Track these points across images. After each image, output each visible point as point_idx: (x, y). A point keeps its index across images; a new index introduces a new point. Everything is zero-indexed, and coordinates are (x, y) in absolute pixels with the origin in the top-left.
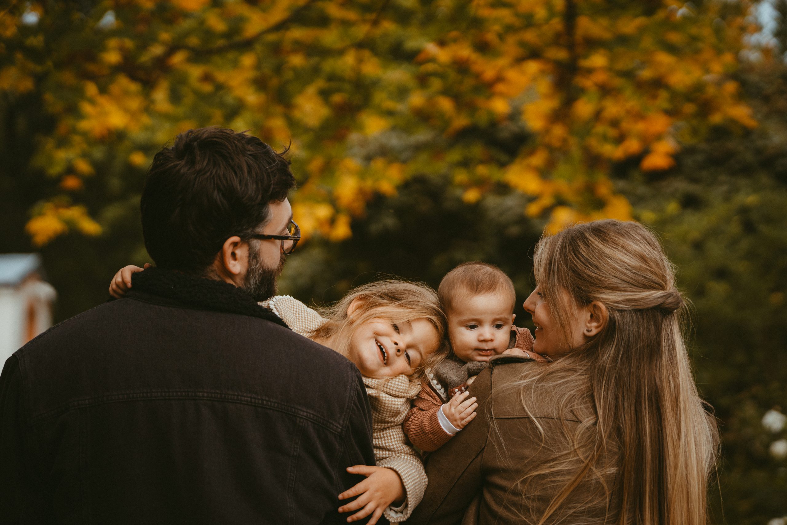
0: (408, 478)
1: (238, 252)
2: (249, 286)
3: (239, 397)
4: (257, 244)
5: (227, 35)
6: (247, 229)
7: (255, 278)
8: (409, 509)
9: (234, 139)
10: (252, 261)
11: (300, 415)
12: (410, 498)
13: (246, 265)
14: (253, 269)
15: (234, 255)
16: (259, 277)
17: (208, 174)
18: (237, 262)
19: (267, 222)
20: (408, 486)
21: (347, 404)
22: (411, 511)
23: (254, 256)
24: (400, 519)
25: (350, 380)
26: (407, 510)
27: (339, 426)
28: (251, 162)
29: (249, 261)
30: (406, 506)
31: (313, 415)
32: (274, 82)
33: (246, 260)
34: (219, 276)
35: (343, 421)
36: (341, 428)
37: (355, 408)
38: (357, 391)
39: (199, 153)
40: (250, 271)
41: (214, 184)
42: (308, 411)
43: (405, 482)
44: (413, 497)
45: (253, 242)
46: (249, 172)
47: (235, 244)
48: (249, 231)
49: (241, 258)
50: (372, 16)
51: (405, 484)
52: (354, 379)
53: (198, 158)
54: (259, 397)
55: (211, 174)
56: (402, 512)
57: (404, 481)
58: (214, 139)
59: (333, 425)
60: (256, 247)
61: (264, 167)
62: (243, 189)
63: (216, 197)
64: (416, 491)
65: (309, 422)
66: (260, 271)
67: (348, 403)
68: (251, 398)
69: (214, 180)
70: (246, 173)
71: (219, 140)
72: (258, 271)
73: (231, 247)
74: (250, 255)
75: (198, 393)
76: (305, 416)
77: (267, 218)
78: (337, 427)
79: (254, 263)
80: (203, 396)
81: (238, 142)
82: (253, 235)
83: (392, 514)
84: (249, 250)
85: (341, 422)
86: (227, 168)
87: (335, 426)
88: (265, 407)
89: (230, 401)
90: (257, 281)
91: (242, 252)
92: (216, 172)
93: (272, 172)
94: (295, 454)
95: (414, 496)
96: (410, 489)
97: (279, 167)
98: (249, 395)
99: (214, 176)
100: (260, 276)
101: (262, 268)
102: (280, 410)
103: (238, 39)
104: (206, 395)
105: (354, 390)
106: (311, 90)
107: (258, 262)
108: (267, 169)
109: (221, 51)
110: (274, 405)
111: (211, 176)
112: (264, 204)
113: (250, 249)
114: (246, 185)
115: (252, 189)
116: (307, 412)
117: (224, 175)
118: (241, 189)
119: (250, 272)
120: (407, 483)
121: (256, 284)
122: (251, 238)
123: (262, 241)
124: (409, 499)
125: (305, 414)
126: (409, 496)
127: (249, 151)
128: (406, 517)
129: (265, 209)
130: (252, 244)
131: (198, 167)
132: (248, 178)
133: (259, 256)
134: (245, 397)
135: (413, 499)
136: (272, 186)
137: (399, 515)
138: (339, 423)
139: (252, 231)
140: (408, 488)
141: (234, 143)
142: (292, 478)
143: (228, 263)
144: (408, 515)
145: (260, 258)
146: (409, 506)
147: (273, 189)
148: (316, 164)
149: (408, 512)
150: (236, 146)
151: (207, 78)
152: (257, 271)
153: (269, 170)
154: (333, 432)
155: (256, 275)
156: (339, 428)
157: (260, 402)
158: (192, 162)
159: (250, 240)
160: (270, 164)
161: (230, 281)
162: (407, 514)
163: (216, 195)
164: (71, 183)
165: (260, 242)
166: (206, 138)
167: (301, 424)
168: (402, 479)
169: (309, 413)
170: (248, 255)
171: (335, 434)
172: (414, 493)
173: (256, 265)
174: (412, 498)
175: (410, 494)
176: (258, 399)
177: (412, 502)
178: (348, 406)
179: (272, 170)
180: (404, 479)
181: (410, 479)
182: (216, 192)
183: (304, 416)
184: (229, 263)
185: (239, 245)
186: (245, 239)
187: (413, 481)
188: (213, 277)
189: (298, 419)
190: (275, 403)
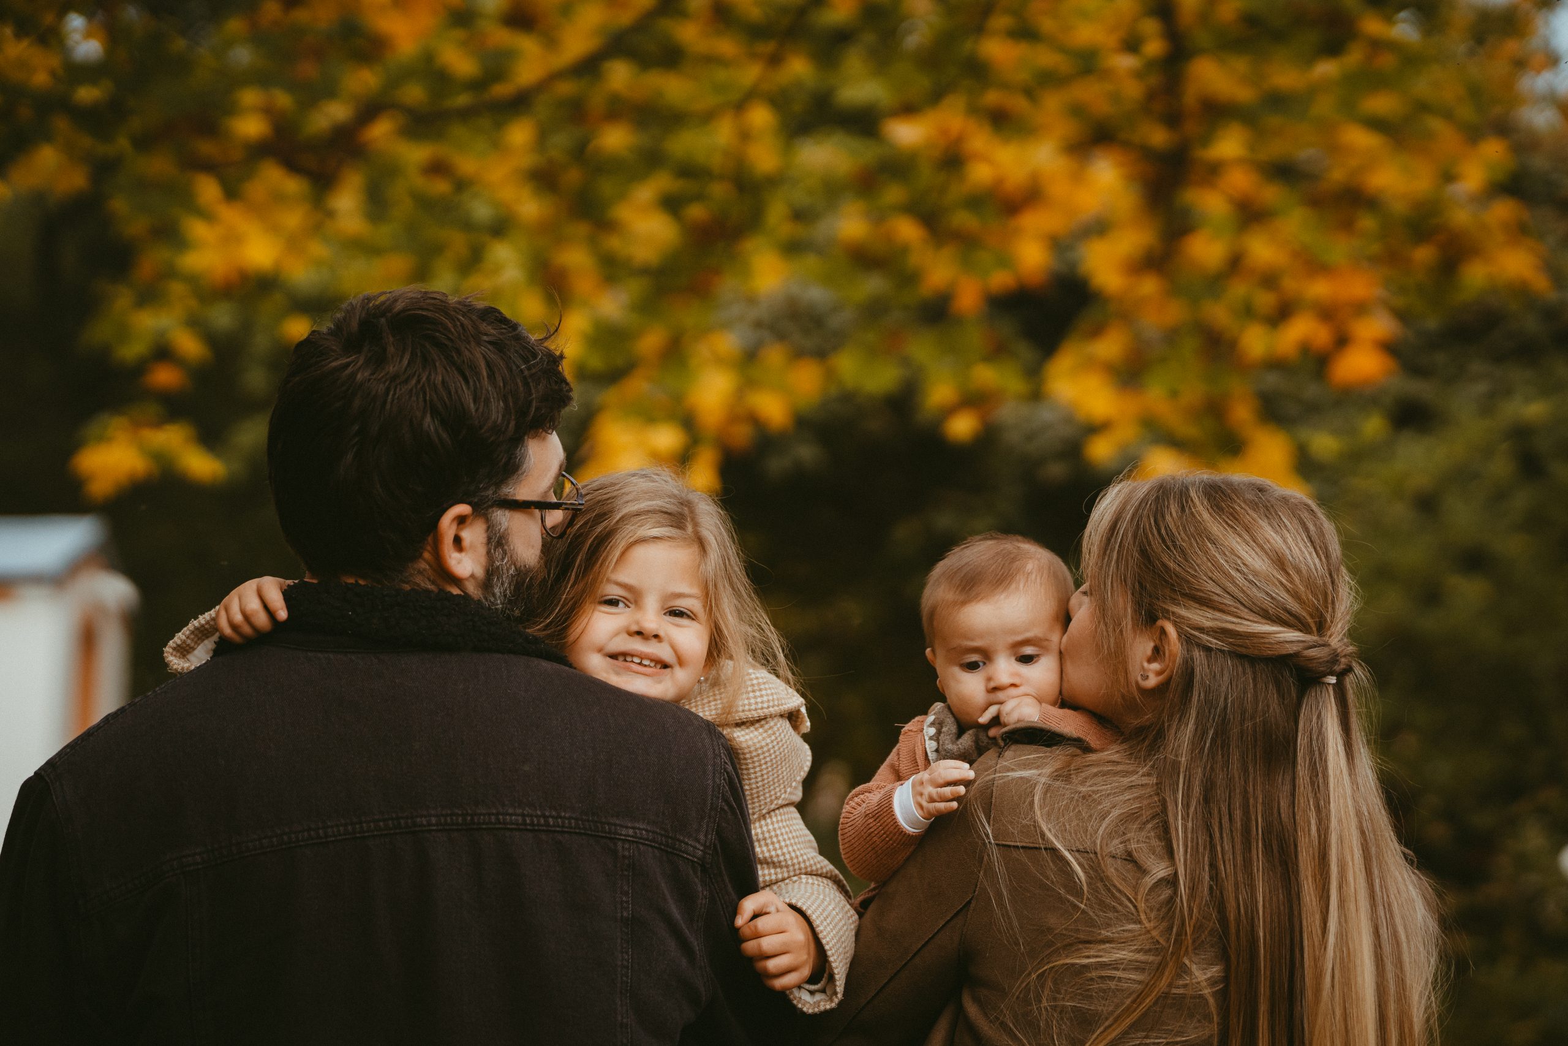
0: (825, 923)
1: (467, 535)
2: (492, 599)
3: (501, 817)
4: (504, 518)
5: (478, 85)
6: (486, 489)
7: (502, 584)
8: (838, 983)
9: (456, 311)
10: (495, 553)
11: (621, 835)
12: (835, 961)
13: (483, 560)
14: (498, 567)
15: (458, 541)
16: (510, 584)
17: (414, 381)
18: (463, 554)
19: (523, 474)
20: (828, 939)
21: (709, 802)
22: (843, 986)
23: (498, 542)
24: (825, 1005)
25: (710, 754)
26: (835, 986)
27: (698, 846)
28: (492, 356)
29: (488, 553)
30: (831, 978)
31: (646, 830)
32: (573, 177)
33: (482, 550)
34: (433, 582)
35: (706, 836)
36: (702, 848)
37: (726, 808)
38: (728, 773)
39: (391, 339)
40: (491, 572)
41: (425, 401)
42: (637, 825)
43: (821, 932)
44: (841, 957)
45: (495, 514)
46: (491, 376)
47: (461, 520)
48: (490, 492)
49: (472, 546)
50: (768, 47)
51: (821, 936)
52: (717, 752)
53: (391, 349)
54: (539, 813)
55: (418, 381)
56: (823, 991)
57: (818, 930)
58: (420, 312)
59: (687, 844)
60: (500, 524)
61: (518, 367)
62: (481, 410)
63: (429, 426)
64: (843, 946)
65: (641, 846)
66: (511, 572)
67: (712, 799)
68: (523, 815)
69: (425, 394)
70: (486, 379)
71: (429, 314)
72: (508, 570)
73: (454, 527)
74: (489, 540)
75: (418, 820)
76: (632, 836)
77: (525, 466)
78: (695, 848)
79: (498, 554)
80: (429, 824)
81: (463, 317)
82: (495, 501)
83: (806, 996)
84: (487, 530)
85: (702, 837)
86: (449, 369)
87: (691, 846)
88: (553, 829)
89: (484, 826)
90: (506, 590)
91: (474, 535)
92: (428, 379)
93: (532, 376)
94: (625, 914)
95: (843, 955)
96: (831, 945)
97: (545, 366)
98: (519, 811)
99: (424, 385)
100: (512, 581)
101: (515, 564)
102: (583, 831)
103: (501, 90)
104: (434, 820)
105: (721, 773)
106: (646, 192)
107: (506, 554)
108: (521, 370)
109: (466, 115)
110: (570, 823)
111: (419, 387)
112: (517, 440)
113: (490, 528)
114: (487, 401)
115: (496, 411)
116: (633, 828)
117: (443, 382)
118: (477, 410)
119: (492, 574)
120: (825, 933)
121: (505, 596)
122: (492, 506)
123: (512, 512)
124: (834, 965)
125: (631, 832)
126: (831, 959)
127: (486, 334)
128: (836, 1001)
129: (521, 450)
130: (493, 518)
131: (392, 369)
132: (490, 389)
133: (507, 542)
134: (511, 815)
135: (841, 962)
136: (534, 404)
137: (818, 997)
138: (698, 841)
139: (495, 492)
140: (828, 943)
141: (459, 320)
142: (625, 963)
143: (447, 557)
144: (840, 996)
145: (509, 546)
146: (837, 977)
147: (537, 409)
148: (651, 341)
149: (838, 989)
150: (462, 325)
151: (437, 168)
152: (505, 571)
153: (526, 373)
154: (688, 859)
155: (504, 579)
156: (699, 849)
157: (542, 821)
158: (379, 360)
159: (490, 510)
160: (526, 360)
161: (455, 591)
162: (835, 993)
163: (429, 423)
164: (165, 377)
165: (507, 513)
166: (404, 310)
167: (627, 853)
168: (815, 926)
169: (639, 829)
170: (484, 540)
171: (692, 861)
172: (841, 950)
173: (503, 559)
174: (838, 961)
175: (833, 955)
176: (537, 816)
177: (840, 967)
178: (712, 804)
179: (534, 371)
180: (818, 926)
181: (828, 925)
182: (428, 419)
183: (629, 836)
184: (450, 557)
185: (469, 521)
186: (481, 509)
187: (834, 927)
188: (423, 584)
189: (620, 844)
190: (570, 818)
